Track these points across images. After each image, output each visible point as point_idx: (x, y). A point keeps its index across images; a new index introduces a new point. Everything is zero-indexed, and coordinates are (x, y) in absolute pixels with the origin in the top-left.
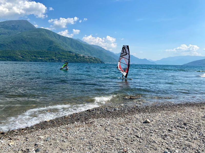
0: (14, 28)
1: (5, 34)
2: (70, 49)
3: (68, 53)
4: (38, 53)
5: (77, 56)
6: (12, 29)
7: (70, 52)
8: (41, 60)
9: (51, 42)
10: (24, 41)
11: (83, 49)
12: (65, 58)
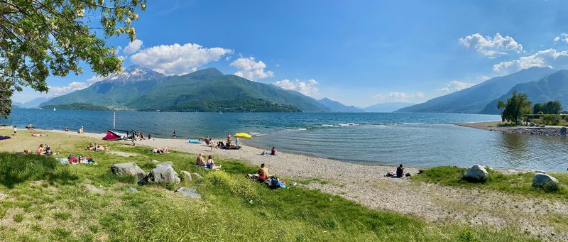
0: (203, 78)
1: (194, 84)
2: (261, 96)
3: (258, 101)
4: (226, 102)
5: (268, 104)
6: (201, 79)
7: (260, 100)
8: (228, 111)
9: (240, 90)
10: (211, 90)
11: (276, 95)
12: (254, 108)
